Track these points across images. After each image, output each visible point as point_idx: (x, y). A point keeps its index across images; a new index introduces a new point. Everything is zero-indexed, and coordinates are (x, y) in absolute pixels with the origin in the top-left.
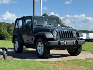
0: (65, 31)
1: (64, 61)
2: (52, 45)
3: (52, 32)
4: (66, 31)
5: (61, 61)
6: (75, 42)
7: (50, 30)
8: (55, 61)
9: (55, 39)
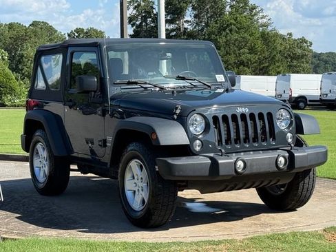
0: (240, 110)
1: (231, 242)
2: (181, 173)
3: (182, 120)
4: (246, 110)
5: (220, 242)
6: (282, 160)
7: (178, 112)
8: (197, 243)
9: (198, 149)
